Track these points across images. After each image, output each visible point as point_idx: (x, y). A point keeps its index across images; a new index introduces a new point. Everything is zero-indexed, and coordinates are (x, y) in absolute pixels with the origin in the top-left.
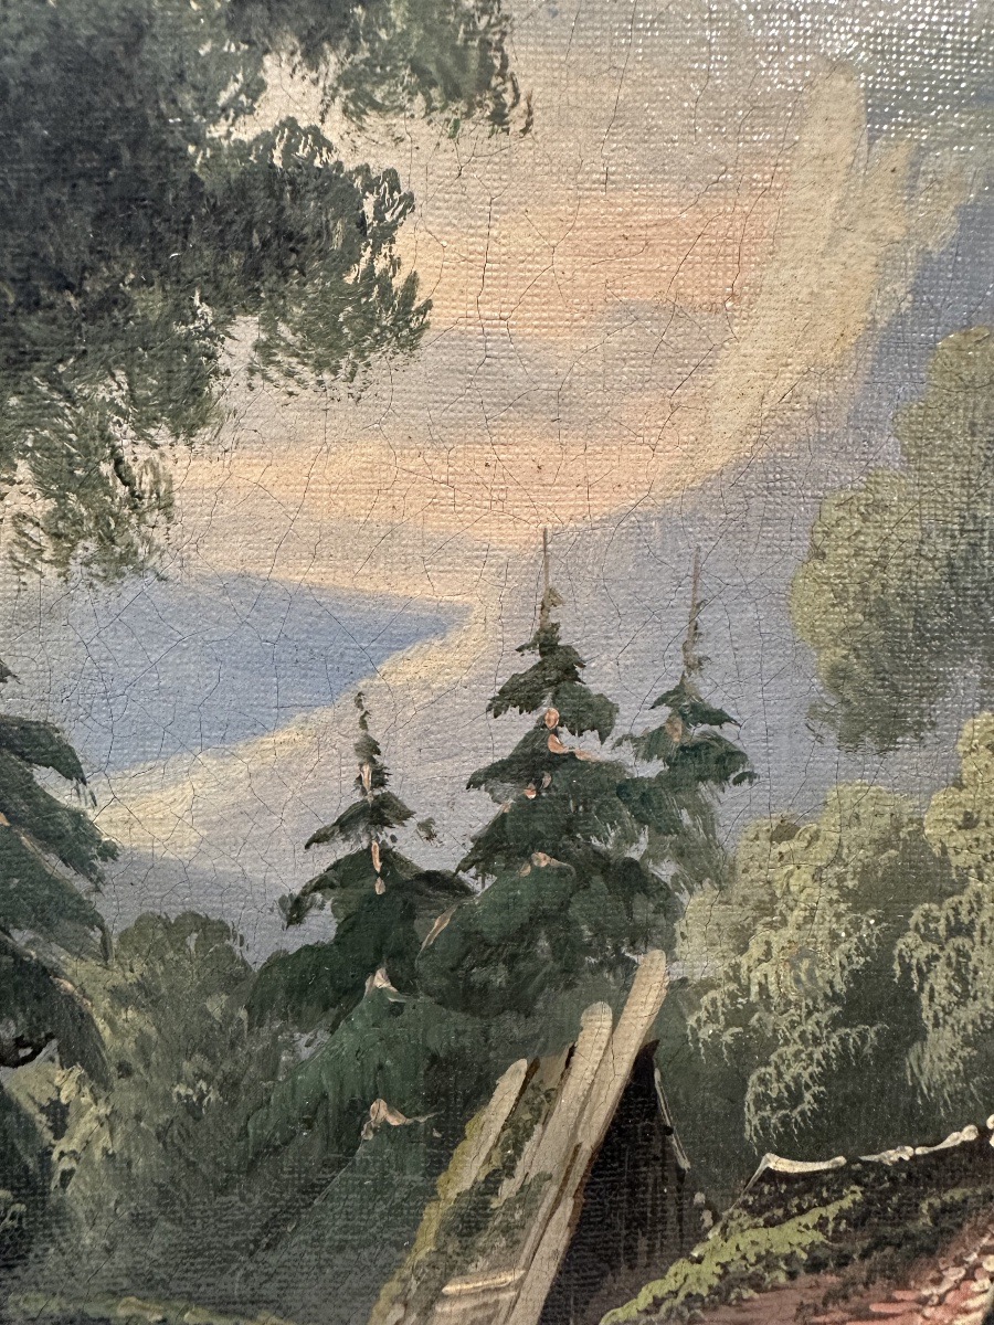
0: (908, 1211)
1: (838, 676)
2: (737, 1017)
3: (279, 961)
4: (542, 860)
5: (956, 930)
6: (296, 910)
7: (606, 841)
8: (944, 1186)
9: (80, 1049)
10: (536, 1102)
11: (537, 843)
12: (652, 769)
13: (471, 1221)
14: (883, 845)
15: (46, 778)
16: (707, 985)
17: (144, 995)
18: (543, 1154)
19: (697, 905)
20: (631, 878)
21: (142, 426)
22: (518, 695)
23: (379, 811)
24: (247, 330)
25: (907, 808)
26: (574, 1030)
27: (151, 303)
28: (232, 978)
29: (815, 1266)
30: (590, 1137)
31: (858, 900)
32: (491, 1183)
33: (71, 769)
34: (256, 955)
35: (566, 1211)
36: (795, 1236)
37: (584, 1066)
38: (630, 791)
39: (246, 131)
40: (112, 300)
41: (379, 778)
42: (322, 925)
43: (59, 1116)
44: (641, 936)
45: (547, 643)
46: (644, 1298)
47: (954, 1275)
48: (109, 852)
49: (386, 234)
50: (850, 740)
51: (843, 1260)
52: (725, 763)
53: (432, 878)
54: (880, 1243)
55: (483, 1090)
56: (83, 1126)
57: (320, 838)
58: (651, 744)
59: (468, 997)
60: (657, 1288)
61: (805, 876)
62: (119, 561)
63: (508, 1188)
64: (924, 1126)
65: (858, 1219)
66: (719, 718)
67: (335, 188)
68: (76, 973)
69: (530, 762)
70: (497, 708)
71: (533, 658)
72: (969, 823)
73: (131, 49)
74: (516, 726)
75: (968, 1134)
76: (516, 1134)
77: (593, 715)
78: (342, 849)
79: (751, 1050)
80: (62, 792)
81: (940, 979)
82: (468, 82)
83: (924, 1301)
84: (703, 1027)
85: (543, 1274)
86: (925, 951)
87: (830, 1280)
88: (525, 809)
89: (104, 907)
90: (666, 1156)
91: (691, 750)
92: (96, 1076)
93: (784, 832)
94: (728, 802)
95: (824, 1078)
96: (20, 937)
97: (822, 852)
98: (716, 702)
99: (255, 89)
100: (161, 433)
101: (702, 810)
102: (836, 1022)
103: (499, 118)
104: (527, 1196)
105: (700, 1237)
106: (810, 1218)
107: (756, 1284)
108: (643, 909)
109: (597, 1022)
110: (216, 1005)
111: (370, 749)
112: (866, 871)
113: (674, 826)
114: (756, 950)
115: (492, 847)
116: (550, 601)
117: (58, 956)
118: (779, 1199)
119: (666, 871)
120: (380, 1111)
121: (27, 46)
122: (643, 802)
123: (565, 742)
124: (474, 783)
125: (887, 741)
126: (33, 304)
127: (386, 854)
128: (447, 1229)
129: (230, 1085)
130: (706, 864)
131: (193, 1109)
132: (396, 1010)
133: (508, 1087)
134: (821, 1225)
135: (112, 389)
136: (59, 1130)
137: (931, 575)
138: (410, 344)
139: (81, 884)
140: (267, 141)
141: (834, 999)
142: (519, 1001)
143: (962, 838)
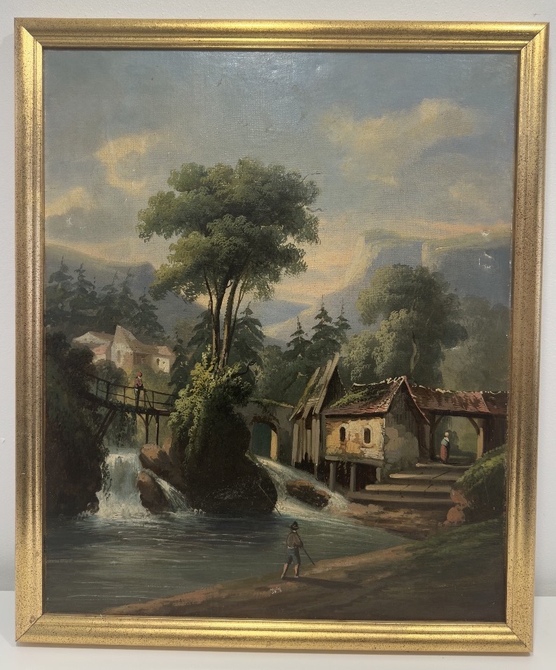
0: (375, 392)
1: (363, 315)
2: (349, 362)
3: (286, 352)
4: (322, 339)
5: (381, 351)
6: (289, 345)
7: (331, 337)
8: (380, 389)
9: (260, 363)
10: (321, 374)
11: (321, 337)
12: (337, 327)
13: (312, 390)
14: (370, 339)
15: (257, 326)
16: (345, 358)
17: (268, 356)
18: (322, 381)
19: (343, 346)
20: (334, 342)
21: (271, 281)
22: (319, 317)
23: (300, 332)
24: (284, 269)
25: (373, 334)
26: (326, 363)
27: (272, 266)
28: (280, 354)
29: (362, 400)
30: (329, 379)
31: (366, 346)
32: (315, 385)
33: (260, 326)
34: (283, 351)
35: (325, 390)
36: (358, 395)
37: (328, 368)
38: (334, 330)
39: (285, 245)
40: (267, 265)
41: (300, 327)
42: (292, 347)
43: (257, 373)
44: (336, 350)
45: (323, 310)
46: (337, 404)
47: (383, 403)
48: (265, 336)
49: (302, 257)
50: (364, 324)
51: (366, 400)
52: (347, 327)
53: (307, 341)
54: (371, 397)
55: (314, 371)
56: (260, 374)
57: (293, 335)
58: (337, 324)
59: (311, 358)
60: (339, 402)
61: (358, 342)
62: (267, 298)
63: (317, 386)
64: (377, 380)
65: (368, 394)
66: (346, 320)
67: (295, 251)
68: (260, 353)
69: (320, 326)
70: (316, 318)
71: (321, 312)
72: (382, 336)
73: (271, 234)
74: (319, 321)
75: (384, 382)
76: (318, 378)
77: (329, 320)
78: (295, 337)
79: (352, 367)
80: (259, 329)
81: (379, 358)
82: (312, 238)
83: (378, 407)
84: (345, 364)
85: (323, 398)
86: (377, 354)
87: (364, 402)
88: (319, 332)
89: (263, 344)
90: (340, 383)
91: (342, 325)
92: (262, 367)
93: (355, 336)
94: (347, 332)
95: (363, 372)
96: (253, 348)
97: (361, 340)
98: (345, 318)
99: (286, 239)
100: (273, 282)
101: (344, 333)
102: (364, 364)
103: (317, 242)
104: (320, 387)
105: (345, 395)
106: (361, 393)
107: (353, 402)
108: (336, 347)
109: (330, 362)
110: (278, 358)
111: (299, 324)
112: (367, 342)
113: (340, 335)
114: (352, 353)
115: (315, 337)
116: (323, 304)
117: (258, 350)
118: (356, 390)
119: (339, 341)
120: (300, 374)
121: (258, 235)
122: (336, 331)
123: (325, 323)
124: (313, 328)
125: (370, 324)
126: (257, 266)
127: (301, 338)
128: (308, 392)
129: (279, 369)
130: (345, 340)
131: (274, 372)
132: (302, 359)
133: (317, 371)
134: (362, 394)
135: (267, 277)
136: (257, 374)
137: (375, 302)
138: (305, 271)
139: (261, 341)
140: (287, 246)
141: (363, 360)
142: (318, 359)
143: (382, 338)
